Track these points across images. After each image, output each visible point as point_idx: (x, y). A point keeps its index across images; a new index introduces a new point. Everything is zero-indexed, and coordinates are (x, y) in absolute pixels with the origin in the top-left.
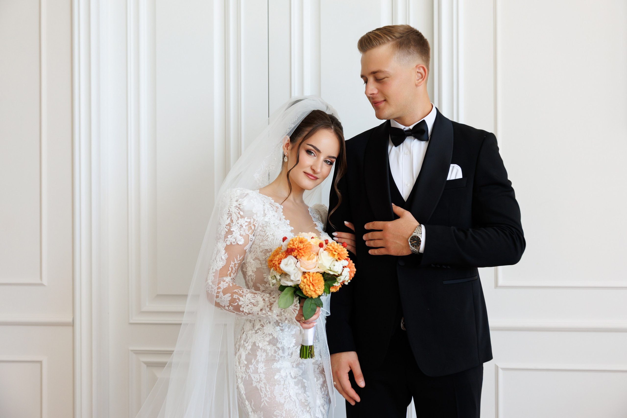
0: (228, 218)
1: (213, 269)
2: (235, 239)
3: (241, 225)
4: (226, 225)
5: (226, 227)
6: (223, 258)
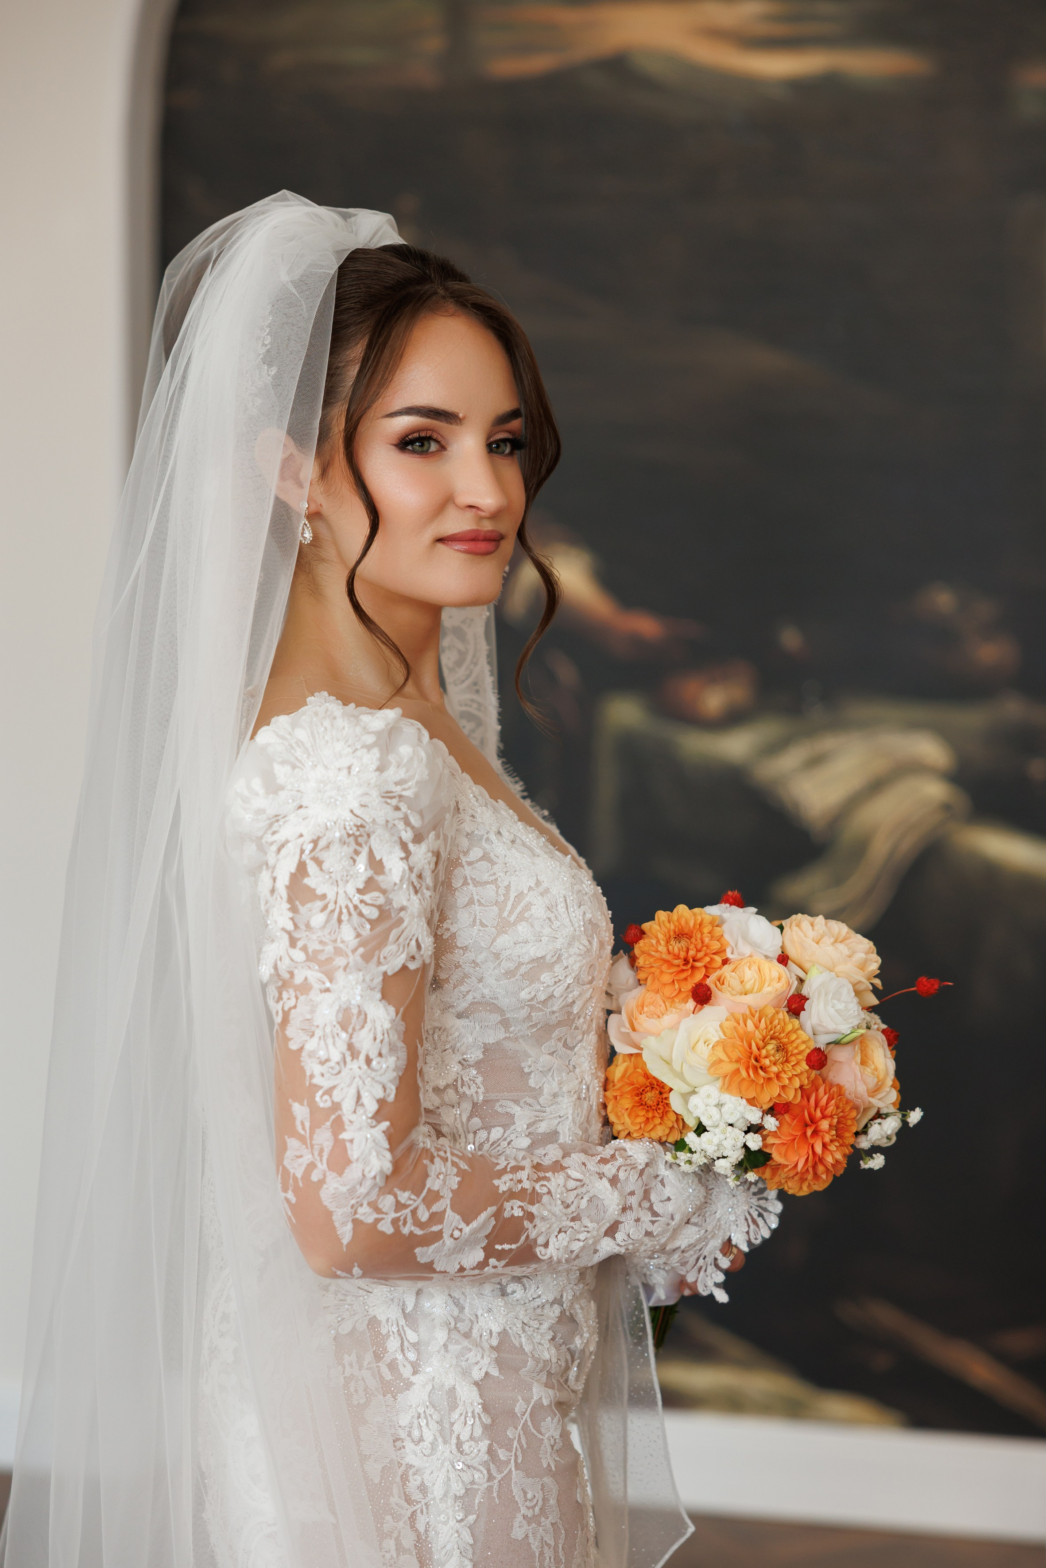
6: (394, 1036)
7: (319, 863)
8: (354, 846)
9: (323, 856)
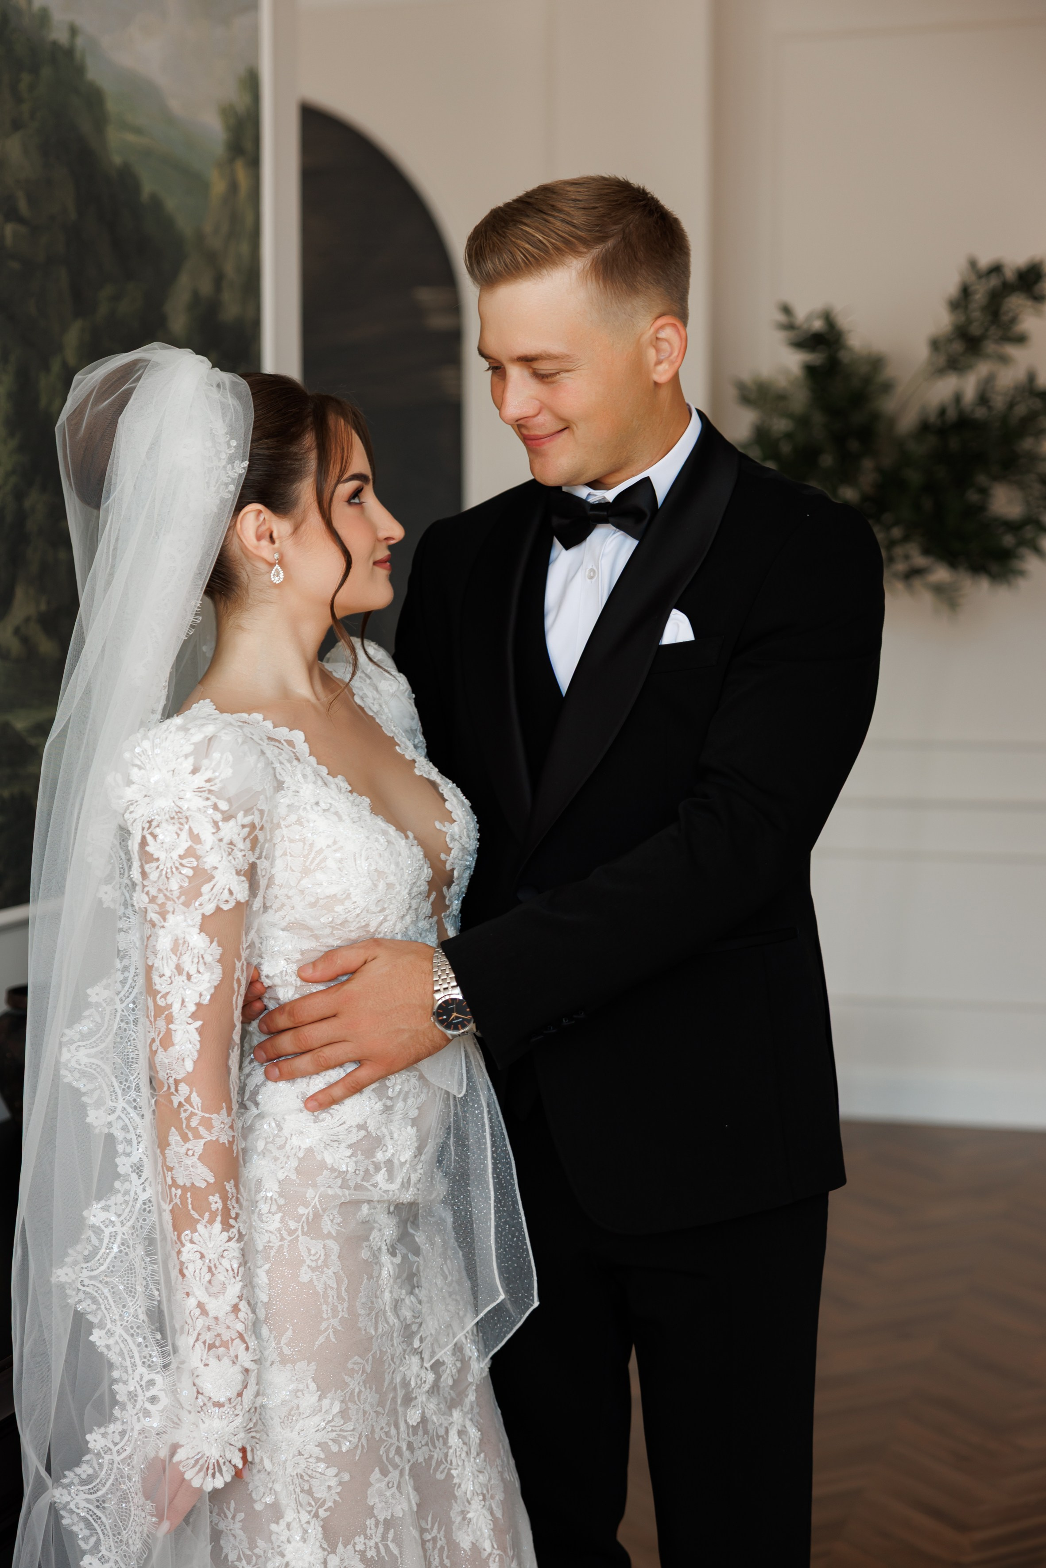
0: (176, 833)
1: (183, 1001)
2: (226, 891)
3: (231, 843)
4: (180, 857)
5: (181, 864)
6: (208, 959)
7: (155, 837)
8: (178, 825)
9: (157, 831)
